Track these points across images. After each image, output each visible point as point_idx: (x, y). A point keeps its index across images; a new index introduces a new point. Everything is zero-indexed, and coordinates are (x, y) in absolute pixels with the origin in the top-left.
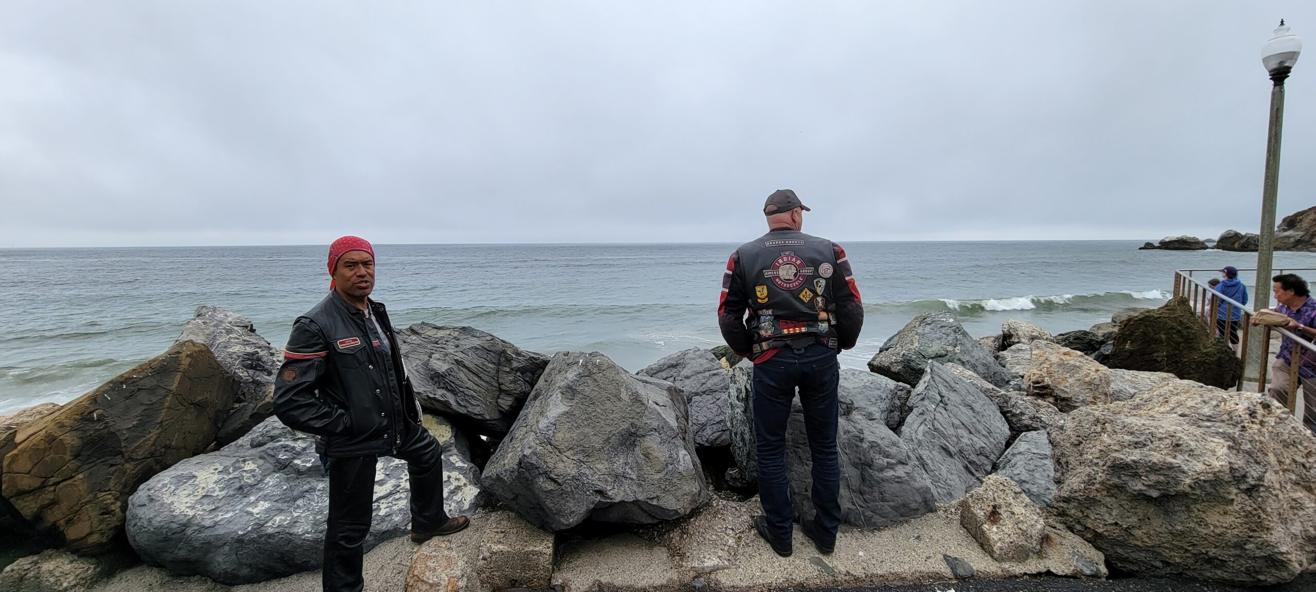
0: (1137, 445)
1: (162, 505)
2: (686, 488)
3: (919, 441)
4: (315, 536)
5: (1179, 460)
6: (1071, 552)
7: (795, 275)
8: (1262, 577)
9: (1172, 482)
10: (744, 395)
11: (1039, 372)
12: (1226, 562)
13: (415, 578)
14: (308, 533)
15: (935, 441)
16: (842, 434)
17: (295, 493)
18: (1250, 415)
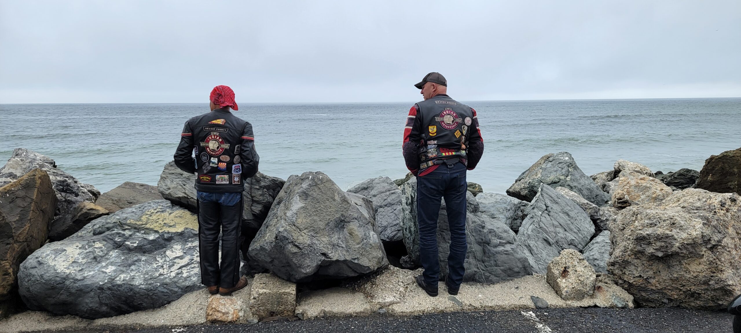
0: (652, 225)
1: (49, 266)
2: (375, 254)
3: (529, 235)
4: (147, 286)
5: (674, 232)
6: (611, 295)
7: (453, 121)
8: (720, 303)
9: (669, 246)
10: (410, 201)
11: (622, 192)
12: (700, 294)
13: (213, 309)
14: (142, 285)
15: (540, 235)
16: (471, 223)
17: (129, 262)
18: (721, 205)
